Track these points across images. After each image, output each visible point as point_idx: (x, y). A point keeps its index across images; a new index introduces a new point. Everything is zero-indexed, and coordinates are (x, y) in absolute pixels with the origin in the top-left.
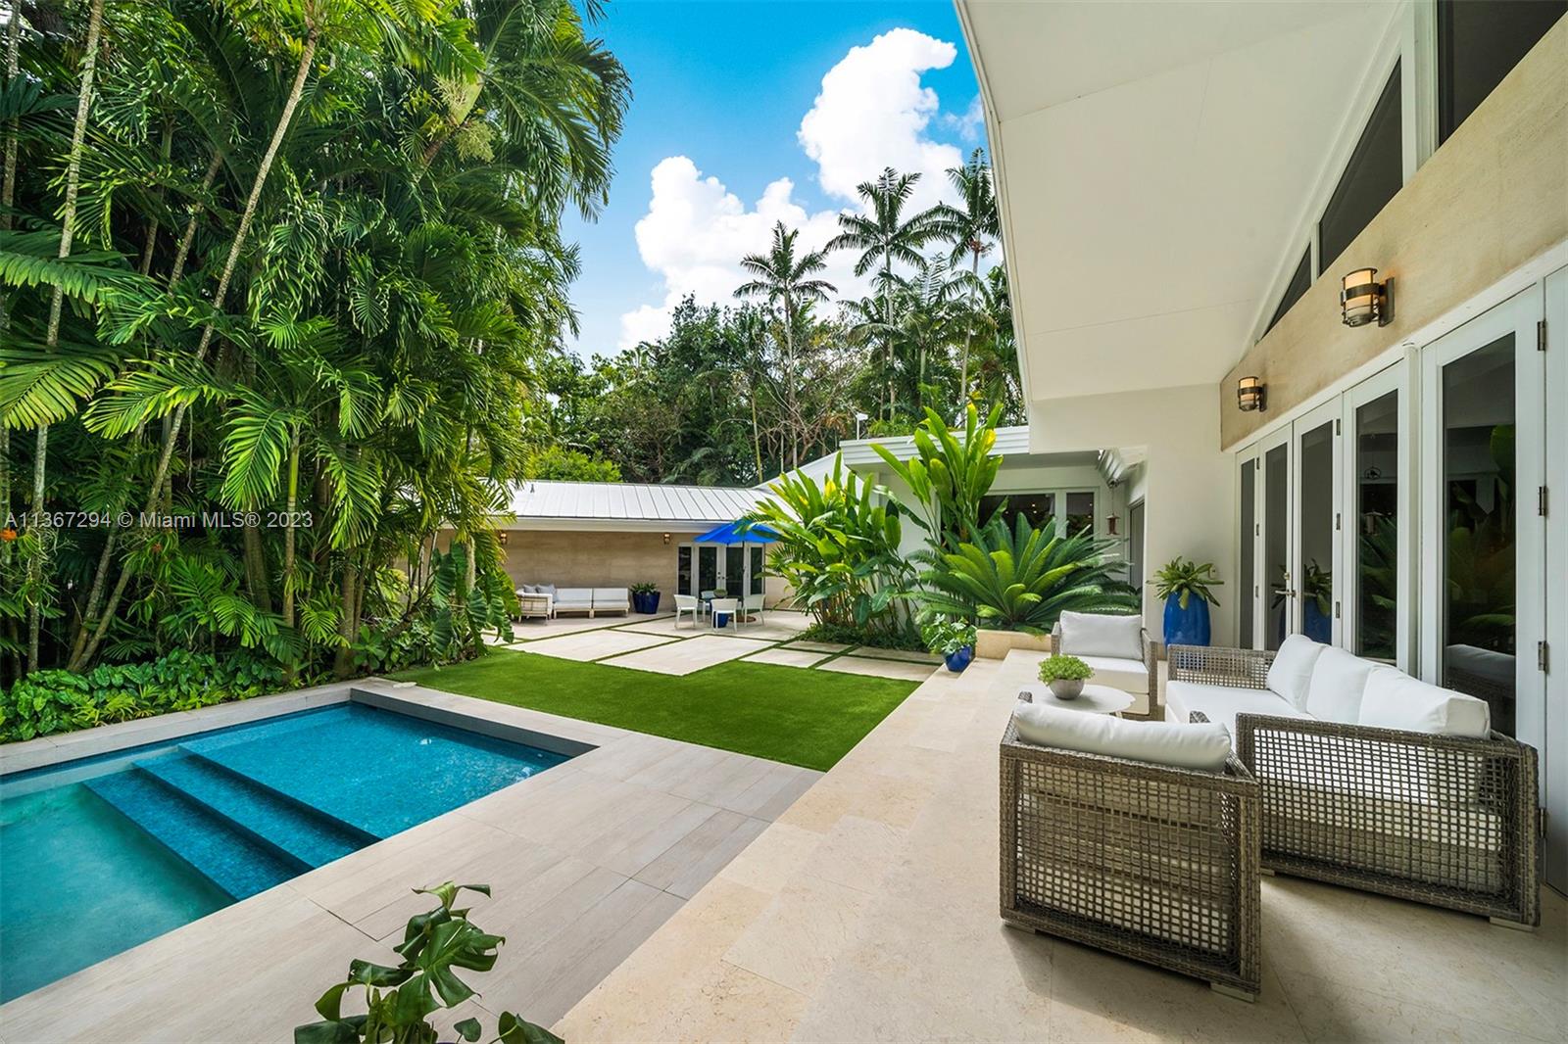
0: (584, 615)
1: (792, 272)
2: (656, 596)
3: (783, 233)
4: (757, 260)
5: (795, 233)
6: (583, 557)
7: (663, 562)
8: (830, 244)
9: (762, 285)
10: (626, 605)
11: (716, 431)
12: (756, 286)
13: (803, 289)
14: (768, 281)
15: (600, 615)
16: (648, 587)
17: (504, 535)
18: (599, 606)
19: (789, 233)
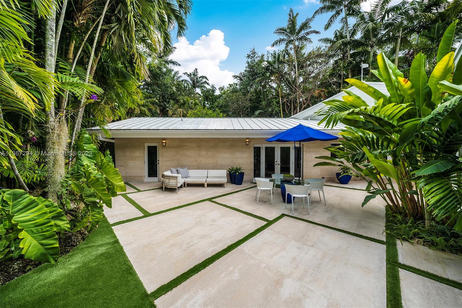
0: (202, 185)
1: (297, 31)
2: (242, 174)
3: (293, 14)
4: (281, 29)
5: (297, 14)
6: (203, 153)
7: (246, 155)
8: (316, 13)
9: (283, 40)
10: (225, 180)
11: (264, 103)
12: (281, 41)
13: (301, 39)
14: (285, 37)
15: (210, 185)
16: (237, 170)
17: (164, 141)
18: (211, 180)
19: (295, 15)
